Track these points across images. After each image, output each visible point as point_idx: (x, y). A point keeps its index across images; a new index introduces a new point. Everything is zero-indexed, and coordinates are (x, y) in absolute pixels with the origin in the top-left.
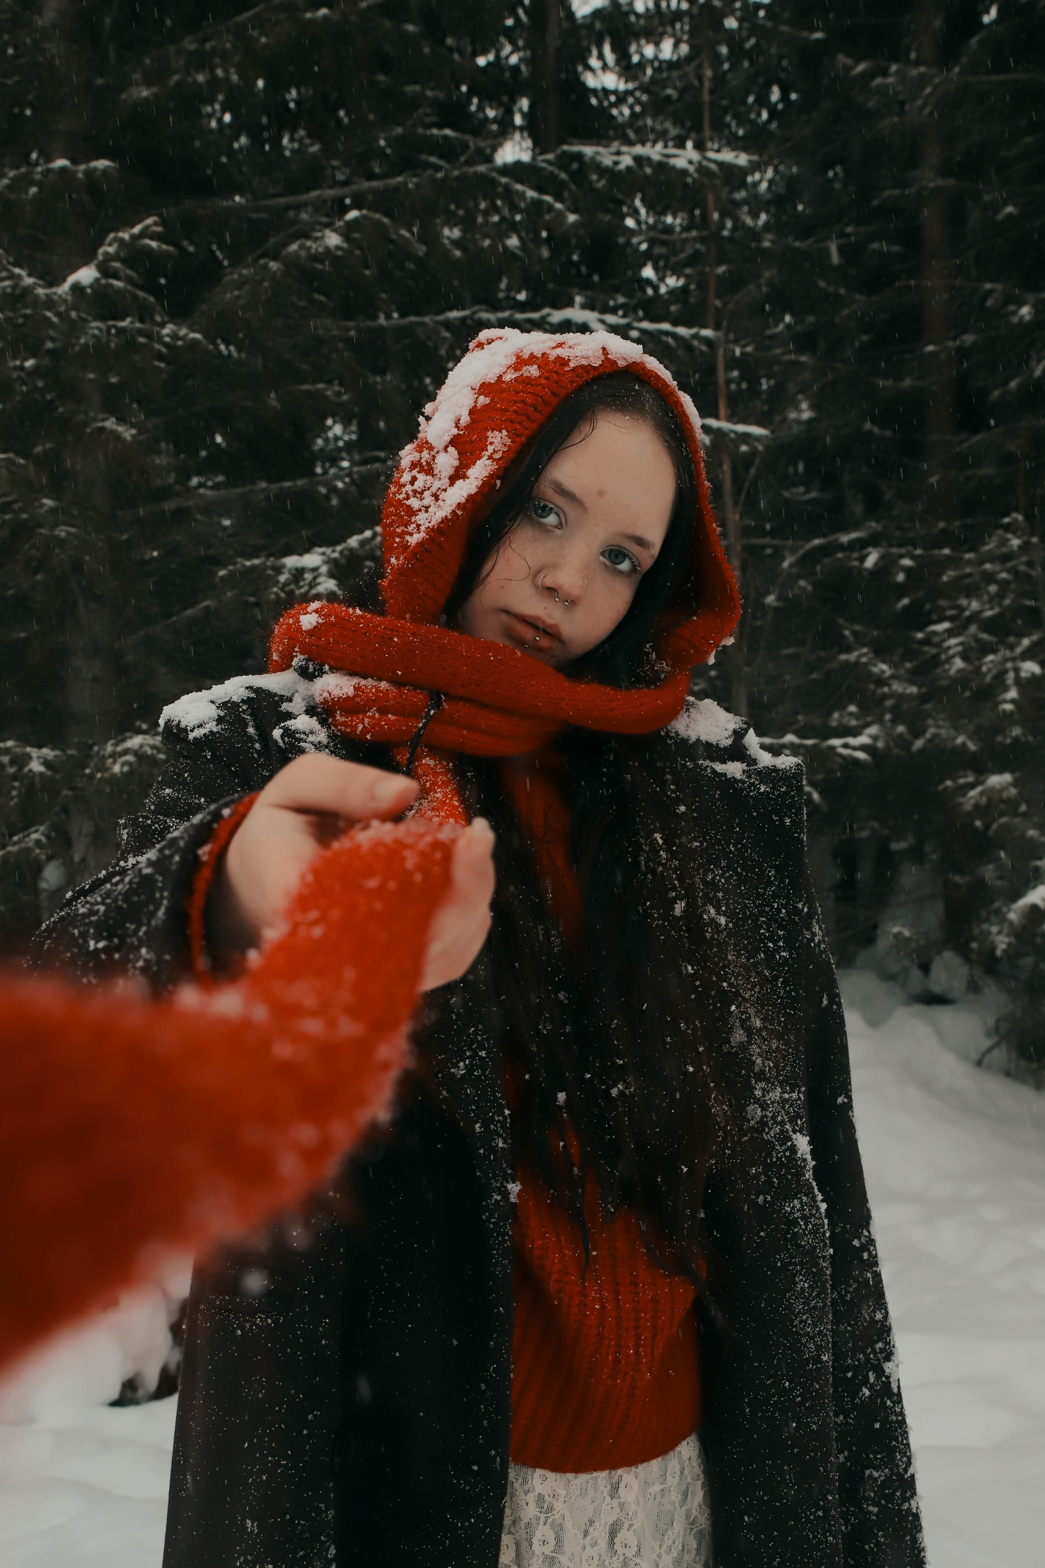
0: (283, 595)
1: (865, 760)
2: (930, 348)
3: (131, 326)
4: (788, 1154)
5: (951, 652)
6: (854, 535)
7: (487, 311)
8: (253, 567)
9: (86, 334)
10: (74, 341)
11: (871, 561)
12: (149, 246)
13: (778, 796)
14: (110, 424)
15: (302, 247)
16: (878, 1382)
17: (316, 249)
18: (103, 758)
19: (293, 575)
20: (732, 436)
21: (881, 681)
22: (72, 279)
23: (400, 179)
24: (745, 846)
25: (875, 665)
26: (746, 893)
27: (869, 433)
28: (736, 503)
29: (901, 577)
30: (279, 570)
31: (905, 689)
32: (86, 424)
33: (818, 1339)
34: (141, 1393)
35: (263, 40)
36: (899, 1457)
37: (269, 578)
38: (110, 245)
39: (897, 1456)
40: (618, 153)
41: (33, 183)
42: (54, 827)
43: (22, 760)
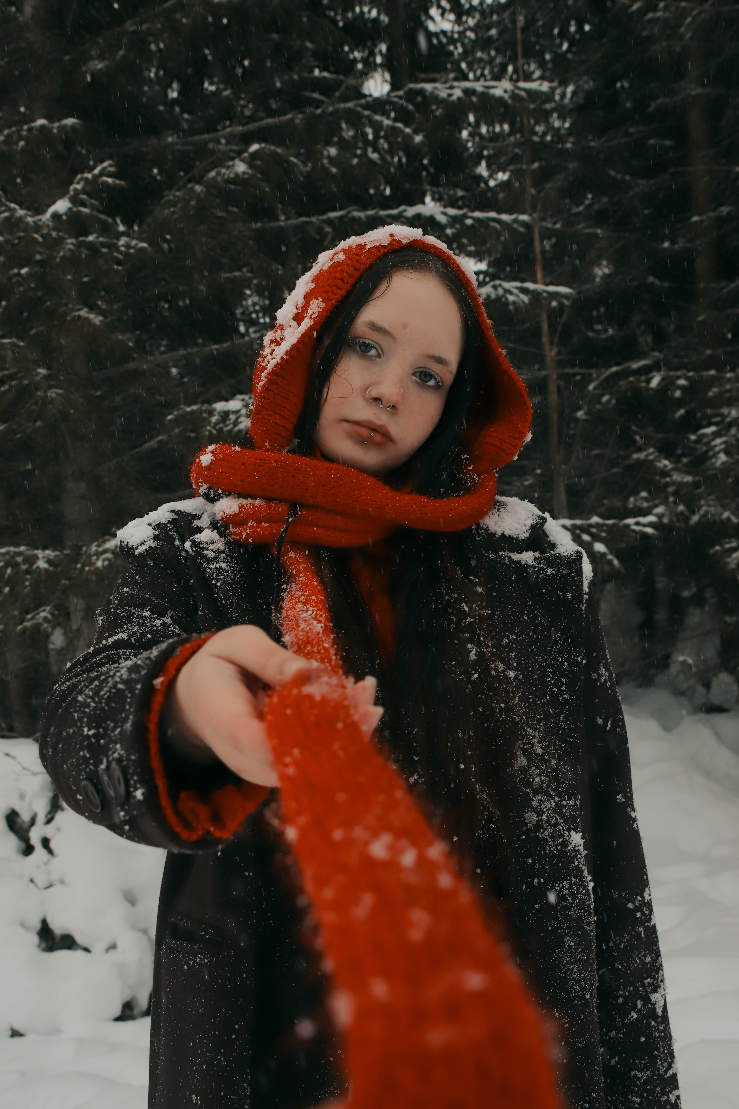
0: (214, 432)
1: (653, 534)
2: (696, 218)
3: (96, 240)
4: (559, 847)
5: (717, 449)
6: (642, 363)
7: (358, 210)
8: (192, 412)
9: (64, 248)
10: (55, 254)
11: (655, 382)
12: (106, 182)
13: (562, 576)
14: (84, 313)
15: (218, 173)
16: (645, 1007)
17: (229, 175)
18: (90, 556)
19: (222, 417)
20: (545, 295)
21: (665, 474)
22: (52, 210)
23: (289, 116)
24: (536, 617)
25: (660, 461)
26: (536, 651)
27: (652, 284)
28: (552, 343)
29: (678, 394)
30: (211, 413)
31: (683, 478)
32: (66, 314)
33: (583, 982)
34: (136, 1011)
35: (184, 20)
36: (660, 1063)
37: (205, 419)
38: (78, 183)
39: (658, 1062)
40: (452, 87)
41: (21, 138)
42: (56, 607)
43: (32, 560)
